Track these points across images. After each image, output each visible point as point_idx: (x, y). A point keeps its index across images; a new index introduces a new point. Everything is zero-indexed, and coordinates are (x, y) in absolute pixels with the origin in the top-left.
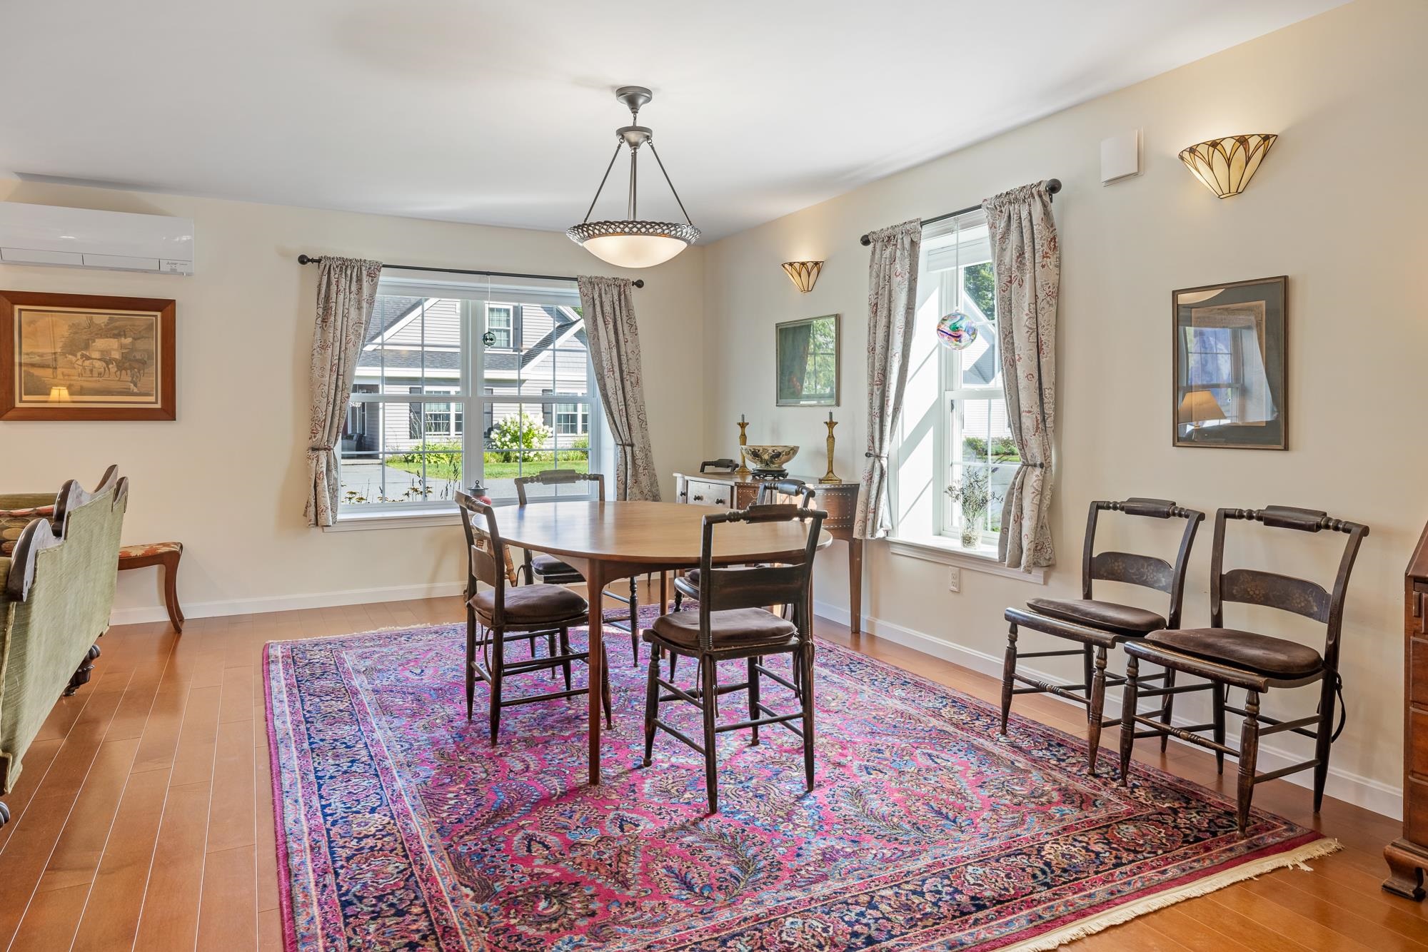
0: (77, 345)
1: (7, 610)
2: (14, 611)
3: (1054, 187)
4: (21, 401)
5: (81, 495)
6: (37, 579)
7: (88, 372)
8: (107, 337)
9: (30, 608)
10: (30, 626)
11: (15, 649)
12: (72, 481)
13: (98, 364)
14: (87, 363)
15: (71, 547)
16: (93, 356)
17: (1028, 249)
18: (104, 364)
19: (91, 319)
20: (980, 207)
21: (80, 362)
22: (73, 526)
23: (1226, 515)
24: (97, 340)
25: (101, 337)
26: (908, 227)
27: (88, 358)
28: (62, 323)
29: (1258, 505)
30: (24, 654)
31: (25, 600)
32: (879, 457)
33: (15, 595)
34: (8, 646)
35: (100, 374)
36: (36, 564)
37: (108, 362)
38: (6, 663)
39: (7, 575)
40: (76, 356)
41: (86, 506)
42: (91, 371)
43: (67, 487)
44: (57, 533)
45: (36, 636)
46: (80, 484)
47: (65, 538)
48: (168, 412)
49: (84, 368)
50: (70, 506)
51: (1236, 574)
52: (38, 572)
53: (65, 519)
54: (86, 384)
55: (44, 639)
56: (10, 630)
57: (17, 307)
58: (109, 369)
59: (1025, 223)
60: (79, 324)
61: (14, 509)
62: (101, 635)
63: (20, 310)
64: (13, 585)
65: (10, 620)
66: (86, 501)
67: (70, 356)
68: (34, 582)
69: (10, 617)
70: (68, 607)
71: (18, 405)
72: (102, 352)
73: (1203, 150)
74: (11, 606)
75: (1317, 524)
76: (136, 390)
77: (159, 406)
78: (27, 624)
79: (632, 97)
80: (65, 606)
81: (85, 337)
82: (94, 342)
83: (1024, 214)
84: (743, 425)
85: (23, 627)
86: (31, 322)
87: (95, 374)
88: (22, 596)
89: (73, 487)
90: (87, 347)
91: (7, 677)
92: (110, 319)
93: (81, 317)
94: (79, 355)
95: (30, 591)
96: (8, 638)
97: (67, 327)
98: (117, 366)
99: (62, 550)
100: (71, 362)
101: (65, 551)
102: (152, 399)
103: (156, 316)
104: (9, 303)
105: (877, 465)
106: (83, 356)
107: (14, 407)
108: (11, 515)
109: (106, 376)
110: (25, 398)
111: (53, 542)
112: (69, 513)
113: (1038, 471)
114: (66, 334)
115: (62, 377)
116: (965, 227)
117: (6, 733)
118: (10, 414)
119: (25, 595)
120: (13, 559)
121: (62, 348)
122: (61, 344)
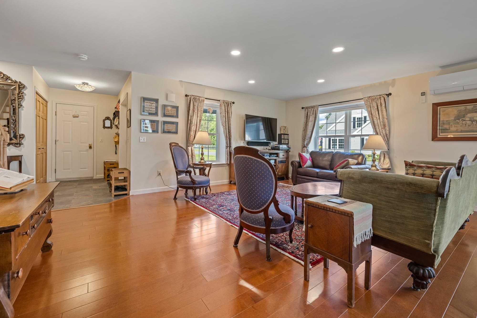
0: (460, 117)
1: (437, 200)
2: (440, 201)
4: (439, 135)
5: (468, 161)
6: (450, 190)
7: (464, 125)
8: (472, 113)
9: (447, 201)
10: (447, 208)
11: (440, 215)
12: (465, 155)
13: (468, 122)
14: (464, 122)
15: (463, 180)
16: (467, 120)
18: (471, 122)
19: (466, 108)
21: (461, 122)
22: (464, 172)
24: (468, 114)
25: (470, 113)
27: (464, 120)
28: (453, 111)
30: (444, 218)
31: (445, 198)
33: (442, 195)
34: (437, 213)
35: (469, 126)
36: (450, 184)
38: (436, 220)
39: (438, 187)
40: (460, 120)
41: (469, 166)
42: (466, 125)
43: (462, 158)
44: (458, 175)
45: (449, 212)
46: (467, 157)
47: (461, 177)
49: (463, 124)
50: (463, 165)
52: (451, 188)
53: (461, 169)
54: (463, 129)
55: (451, 214)
56: (438, 207)
57: (439, 107)
58: (473, 123)
60: (461, 110)
61: (437, 166)
62: (470, 214)
63: (440, 108)
64: (440, 191)
65: (438, 204)
66: (469, 164)
67: (457, 120)
68: (449, 191)
69: (438, 202)
70: (461, 203)
71: (438, 136)
72: (470, 118)
74: (439, 198)
78: (445, 207)
80: (460, 203)
81: (463, 114)
82: (467, 115)
85: (444, 208)
86: (444, 111)
88: (444, 196)
89: (465, 157)
90: (464, 116)
91: (436, 225)
93: (462, 107)
94: (461, 120)
95: (447, 195)
96: (437, 210)
97: (456, 111)
99: (460, 181)
100: (458, 122)
101: (461, 182)
104: (436, 107)
106: (462, 120)
107: (437, 137)
108: (436, 168)
109: (472, 126)
110: (441, 134)
111: (457, 178)
112: (463, 167)
114: (456, 113)
115: (454, 127)
117: (435, 246)
118: (435, 139)
119: (445, 196)
120: (440, 180)
121: (454, 118)
122: (454, 117)
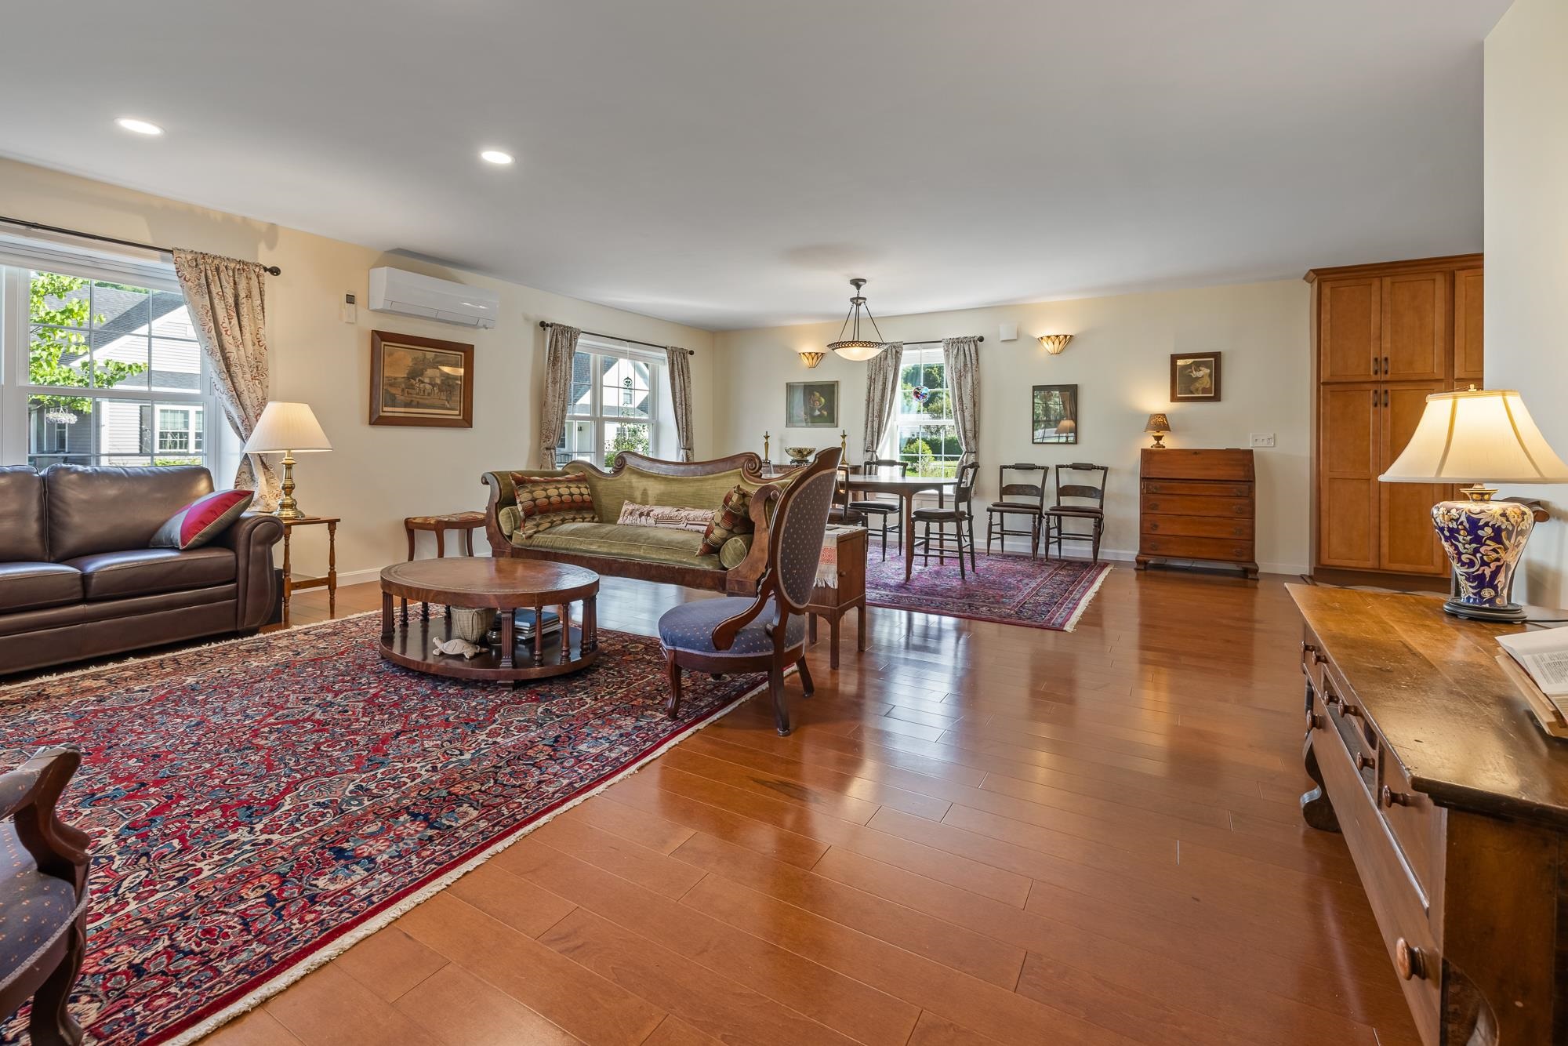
0: (415, 373)
3: (981, 339)
4: (382, 411)
7: (422, 392)
8: (433, 368)
13: (428, 387)
14: (422, 385)
16: (426, 381)
17: (969, 363)
18: (431, 387)
19: (425, 355)
20: (941, 342)
21: (417, 385)
23: (1058, 467)
24: (426, 369)
25: (430, 367)
26: (895, 344)
27: (423, 382)
28: (406, 357)
29: (1070, 463)
32: (875, 452)
35: (429, 394)
37: (433, 386)
40: (415, 380)
42: (424, 391)
48: (466, 421)
49: (420, 389)
51: (1065, 487)
54: (420, 401)
57: (383, 343)
58: (434, 391)
59: (967, 352)
60: (418, 358)
63: (385, 347)
67: (411, 379)
71: (380, 414)
72: (430, 378)
73: (1053, 338)
75: (1089, 467)
76: (448, 406)
77: (461, 417)
79: (857, 283)
81: (420, 367)
83: (967, 349)
84: (767, 437)
86: (390, 354)
87: (426, 394)
90: (422, 373)
92: (436, 355)
93: (418, 353)
94: (417, 381)
97: (410, 359)
98: (439, 389)
100: (412, 385)
102: (457, 412)
103: (461, 355)
104: (380, 340)
105: (874, 456)
106: (419, 380)
107: (378, 416)
109: (432, 395)
110: (384, 409)
113: (973, 455)
114: (411, 364)
115: (407, 395)
116: (924, 348)
121: (408, 374)
122: (407, 371)
